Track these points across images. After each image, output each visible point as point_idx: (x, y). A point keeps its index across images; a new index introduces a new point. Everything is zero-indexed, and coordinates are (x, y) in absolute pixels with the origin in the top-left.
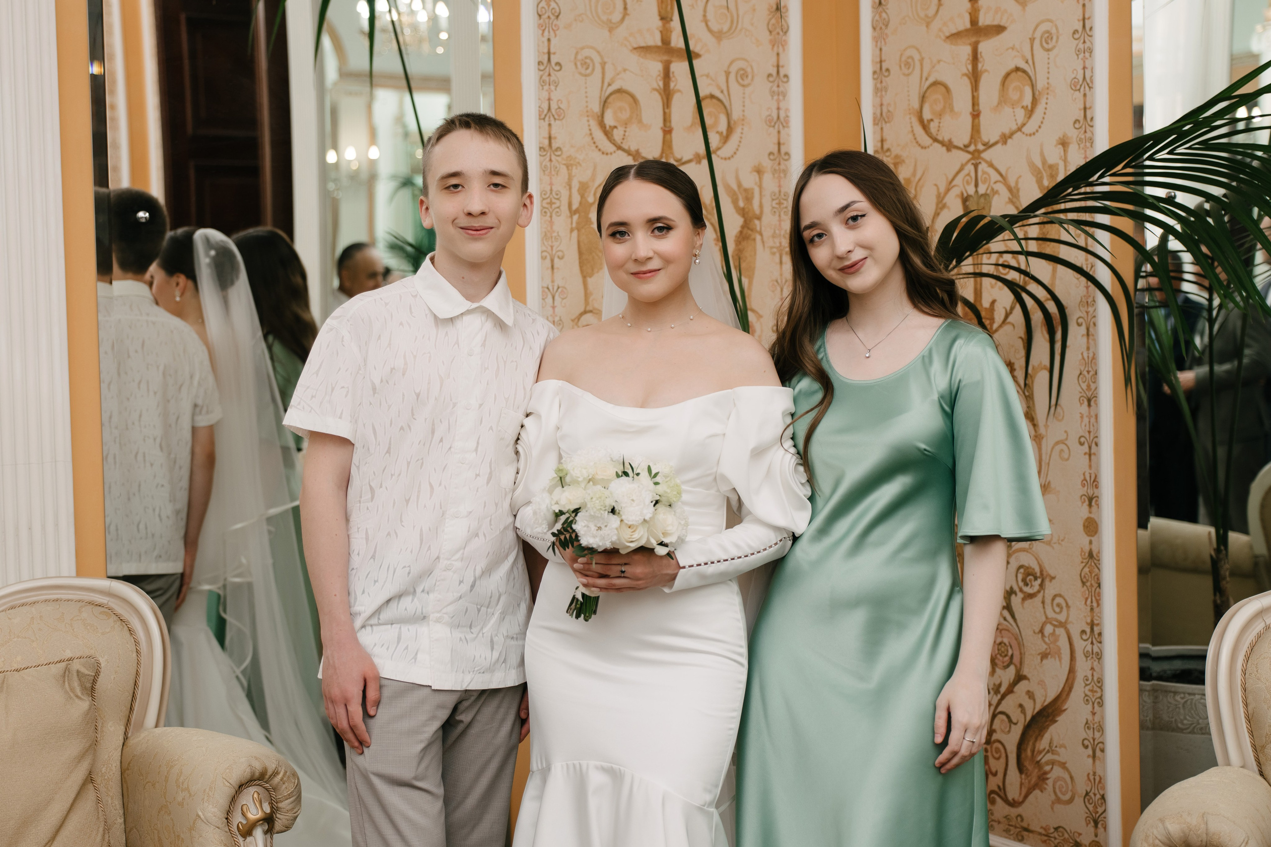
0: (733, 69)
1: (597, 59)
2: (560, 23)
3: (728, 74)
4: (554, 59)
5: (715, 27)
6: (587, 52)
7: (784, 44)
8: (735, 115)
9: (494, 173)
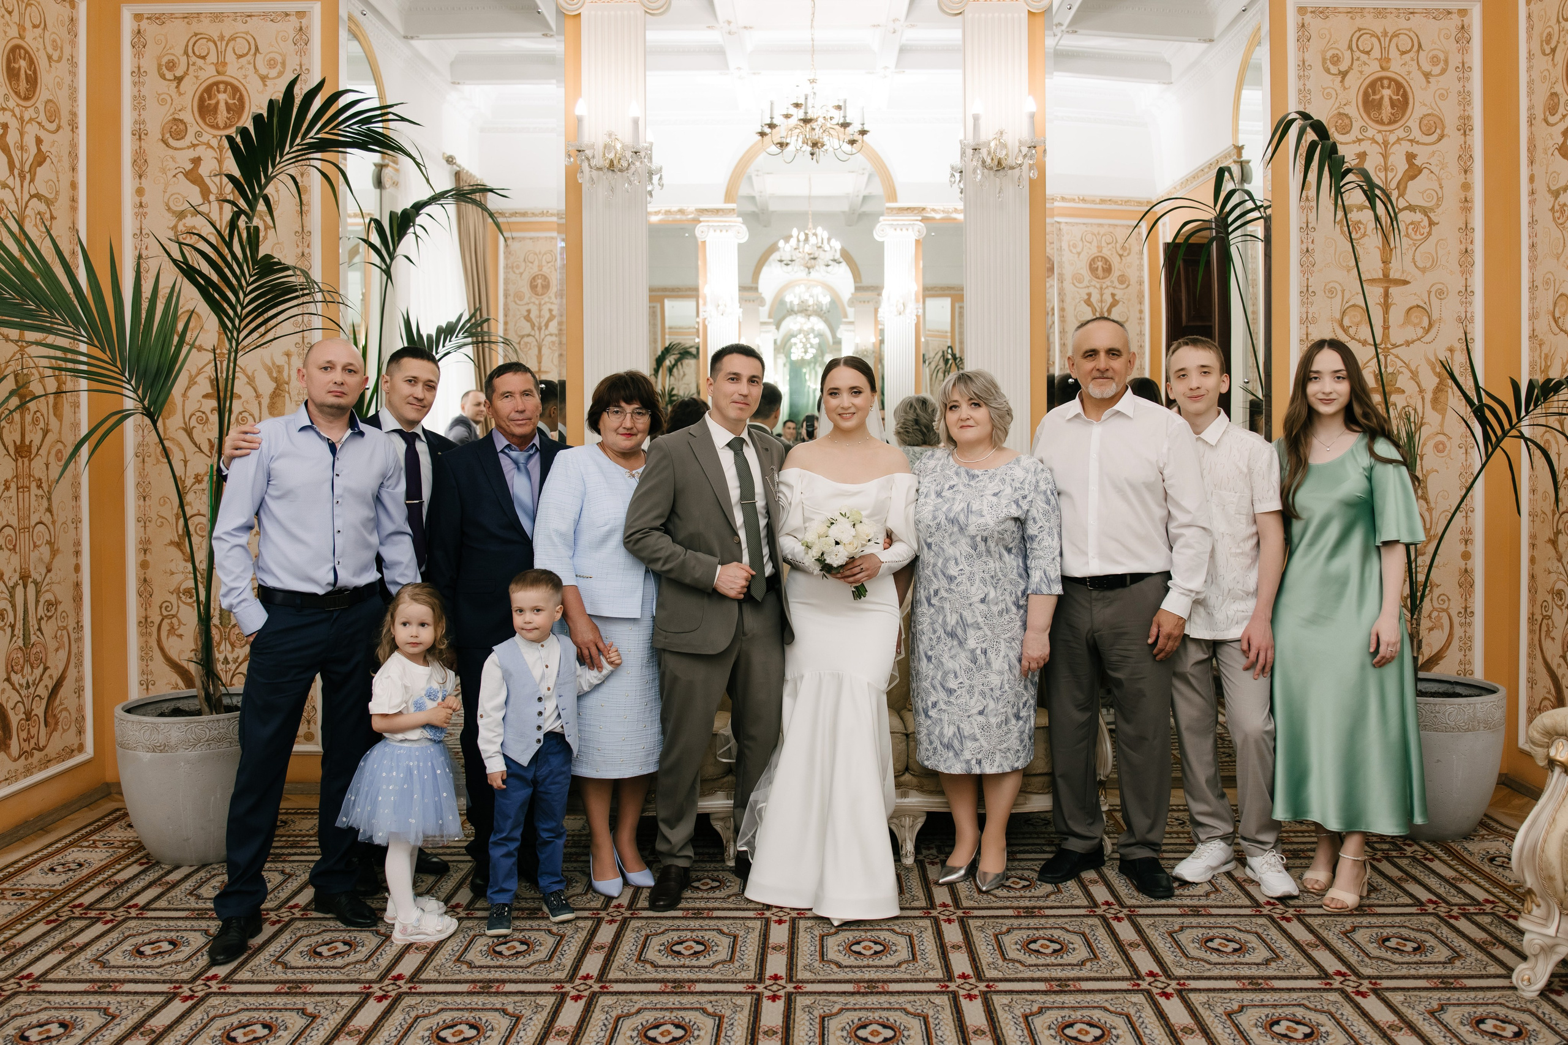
0: (1434, 289)
1: (1339, 288)
2: (1315, 269)
3: (1429, 292)
4: (1311, 289)
5: (1420, 264)
6: (1332, 285)
7: (1471, 273)
8: (1435, 317)
9: (1203, 366)
